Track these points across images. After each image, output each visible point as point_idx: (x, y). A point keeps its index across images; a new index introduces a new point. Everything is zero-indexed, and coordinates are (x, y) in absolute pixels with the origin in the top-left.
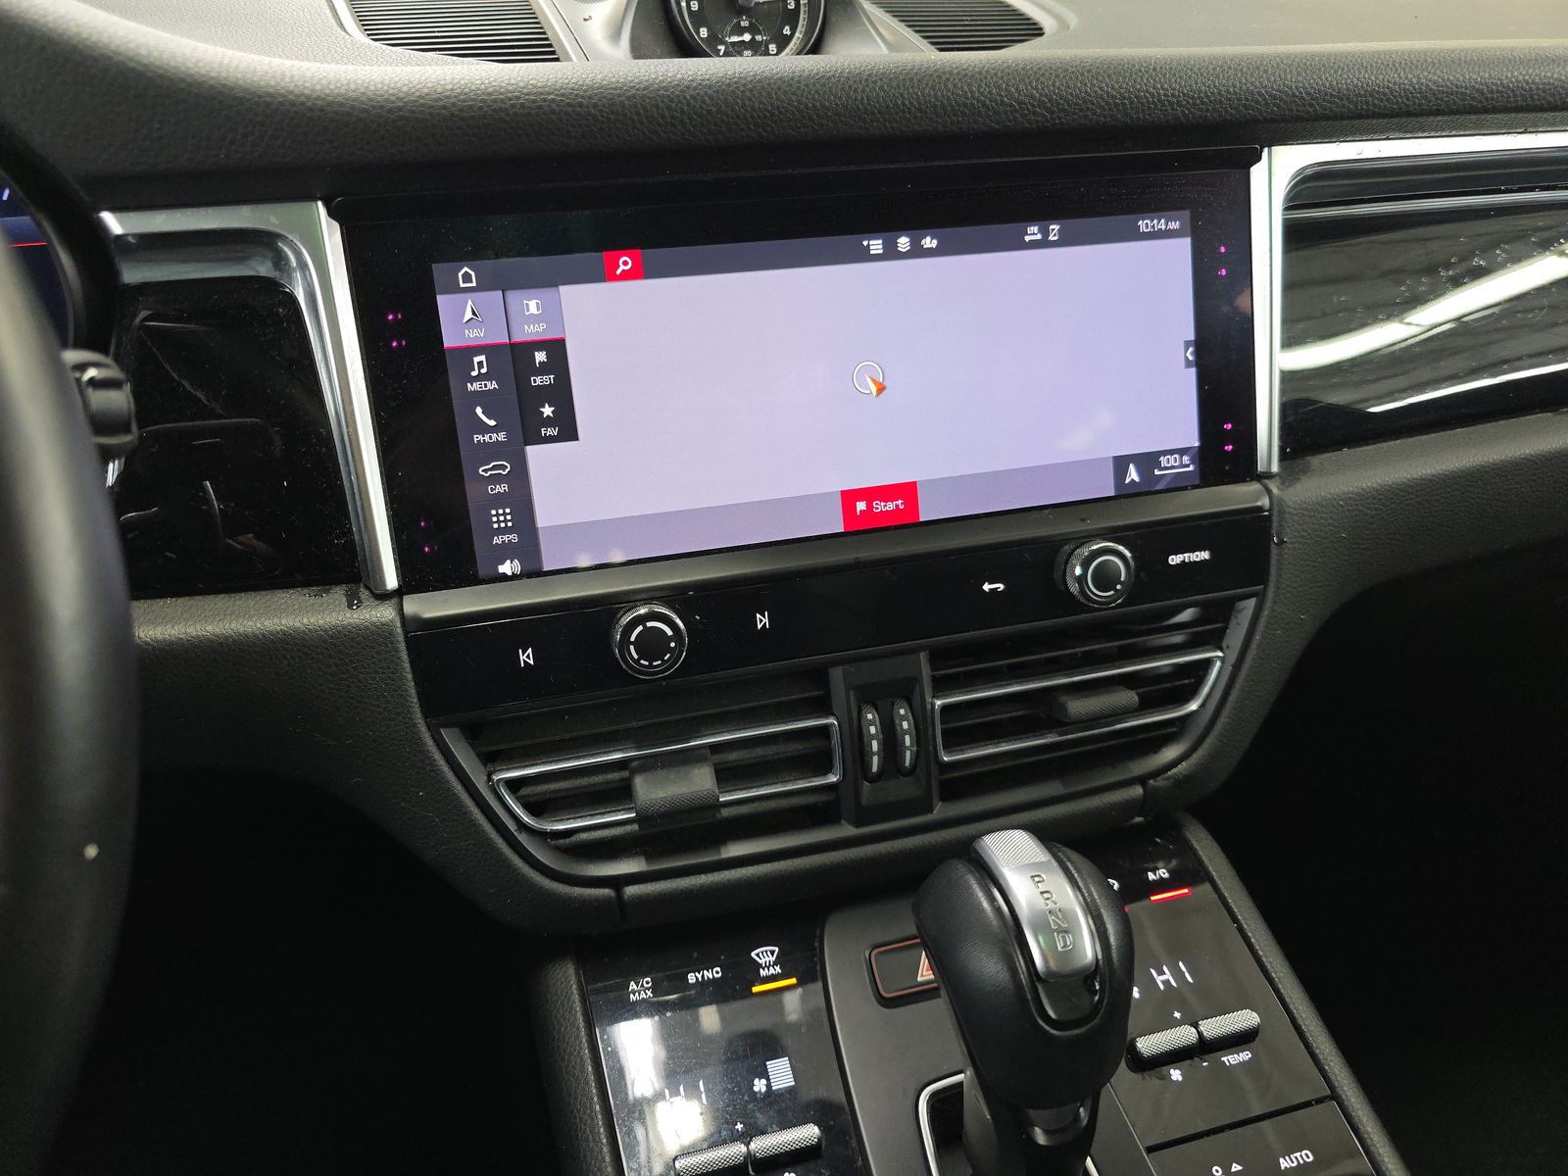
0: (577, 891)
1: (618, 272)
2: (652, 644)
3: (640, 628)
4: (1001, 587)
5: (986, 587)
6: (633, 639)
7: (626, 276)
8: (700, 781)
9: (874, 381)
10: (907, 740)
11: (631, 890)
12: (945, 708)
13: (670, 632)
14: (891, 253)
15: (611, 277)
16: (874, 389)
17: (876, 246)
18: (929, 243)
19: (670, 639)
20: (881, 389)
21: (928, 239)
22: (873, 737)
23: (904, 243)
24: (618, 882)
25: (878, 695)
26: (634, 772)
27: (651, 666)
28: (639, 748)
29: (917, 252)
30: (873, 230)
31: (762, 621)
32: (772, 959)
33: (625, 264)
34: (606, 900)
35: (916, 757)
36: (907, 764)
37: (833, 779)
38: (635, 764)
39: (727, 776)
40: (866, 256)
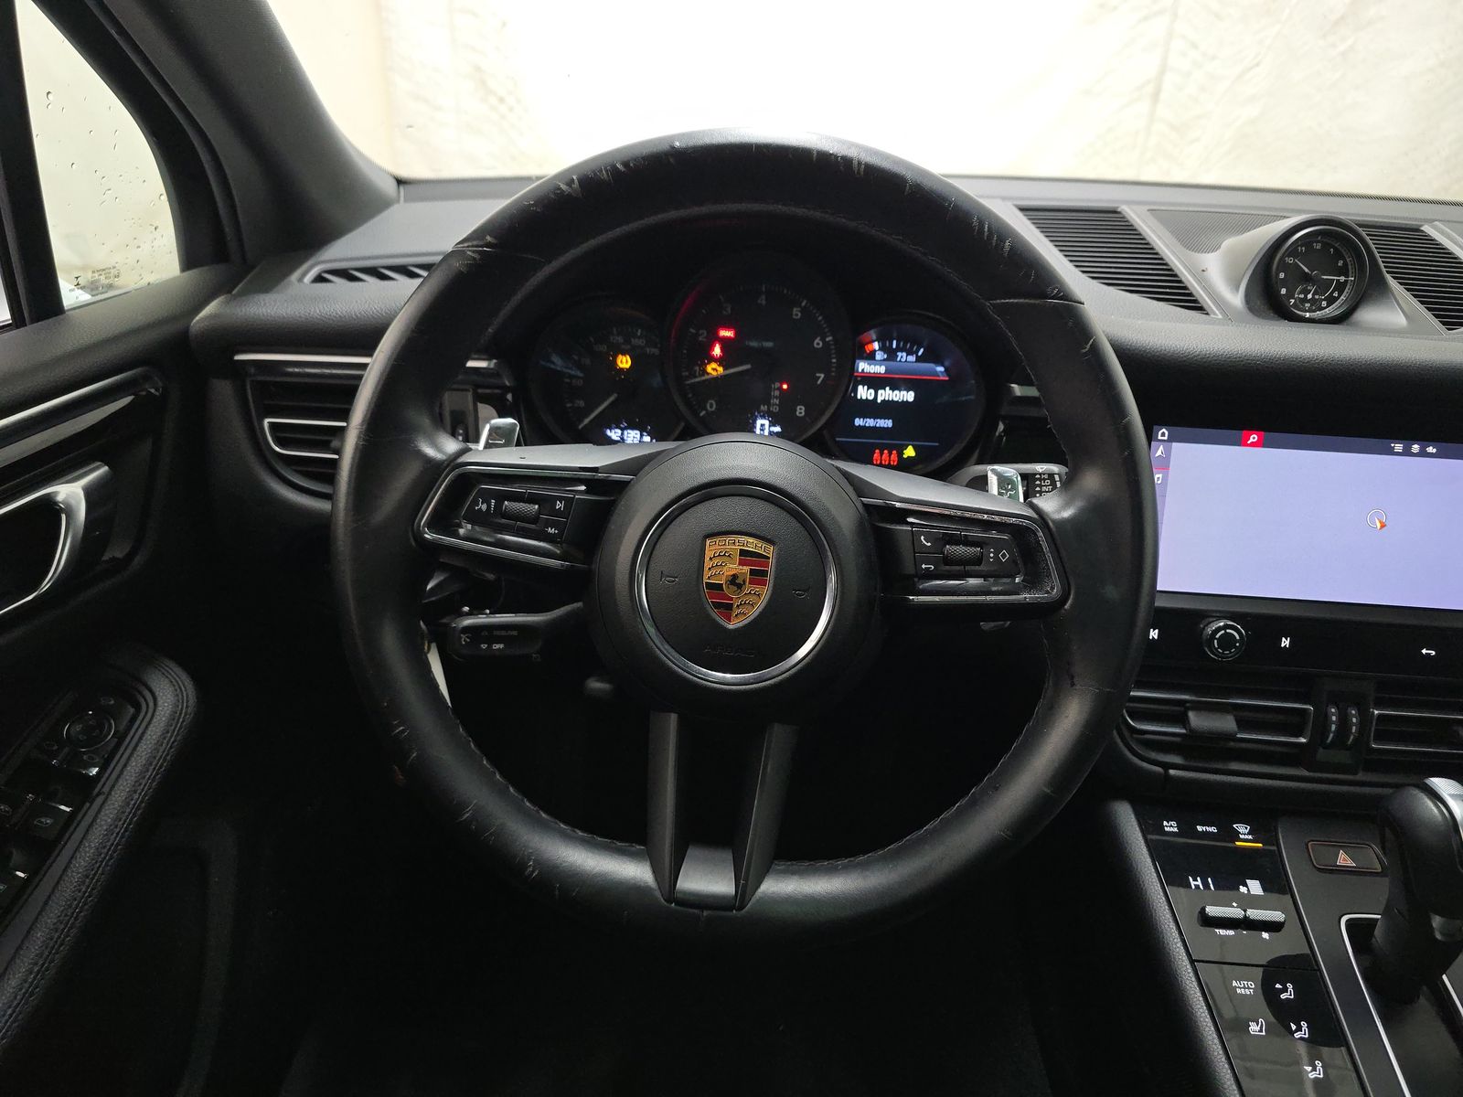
0: (1145, 765)
1: (1249, 442)
2: (1227, 641)
3: (1223, 632)
4: (1433, 653)
5: (1424, 651)
6: (1217, 636)
7: (1253, 445)
8: (1227, 723)
9: (1380, 522)
10: (1354, 729)
11: (1172, 772)
12: (1379, 715)
13: (1238, 638)
14: (1407, 452)
15: (1245, 444)
16: (1379, 525)
17: (1399, 447)
18: (1431, 450)
19: (1237, 641)
20: (1383, 526)
21: (1431, 448)
22: (1334, 722)
23: (1416, 448)
24: (1167, 766)
25: (1340, 700)
26: (1189, 709)
27: (1223, 653)
28: (1196, 696)
29: (1423, 454)
30: (1398, 438)
31: (1285, 642)
32: (1247, 832)
33: (1254, 438)
34: (1159, 774)
35: (1356, 740)
36: (1349, 743)
37: (1303, 740)
38: (1188, 705)
39: (1243, 724)
40: (1391, 452)
